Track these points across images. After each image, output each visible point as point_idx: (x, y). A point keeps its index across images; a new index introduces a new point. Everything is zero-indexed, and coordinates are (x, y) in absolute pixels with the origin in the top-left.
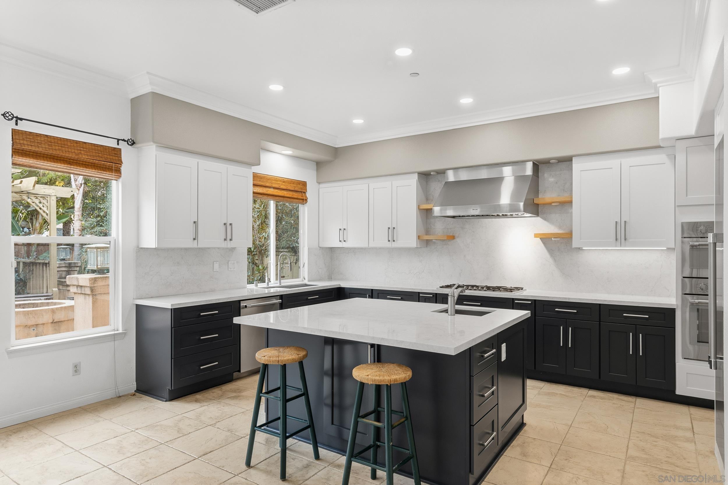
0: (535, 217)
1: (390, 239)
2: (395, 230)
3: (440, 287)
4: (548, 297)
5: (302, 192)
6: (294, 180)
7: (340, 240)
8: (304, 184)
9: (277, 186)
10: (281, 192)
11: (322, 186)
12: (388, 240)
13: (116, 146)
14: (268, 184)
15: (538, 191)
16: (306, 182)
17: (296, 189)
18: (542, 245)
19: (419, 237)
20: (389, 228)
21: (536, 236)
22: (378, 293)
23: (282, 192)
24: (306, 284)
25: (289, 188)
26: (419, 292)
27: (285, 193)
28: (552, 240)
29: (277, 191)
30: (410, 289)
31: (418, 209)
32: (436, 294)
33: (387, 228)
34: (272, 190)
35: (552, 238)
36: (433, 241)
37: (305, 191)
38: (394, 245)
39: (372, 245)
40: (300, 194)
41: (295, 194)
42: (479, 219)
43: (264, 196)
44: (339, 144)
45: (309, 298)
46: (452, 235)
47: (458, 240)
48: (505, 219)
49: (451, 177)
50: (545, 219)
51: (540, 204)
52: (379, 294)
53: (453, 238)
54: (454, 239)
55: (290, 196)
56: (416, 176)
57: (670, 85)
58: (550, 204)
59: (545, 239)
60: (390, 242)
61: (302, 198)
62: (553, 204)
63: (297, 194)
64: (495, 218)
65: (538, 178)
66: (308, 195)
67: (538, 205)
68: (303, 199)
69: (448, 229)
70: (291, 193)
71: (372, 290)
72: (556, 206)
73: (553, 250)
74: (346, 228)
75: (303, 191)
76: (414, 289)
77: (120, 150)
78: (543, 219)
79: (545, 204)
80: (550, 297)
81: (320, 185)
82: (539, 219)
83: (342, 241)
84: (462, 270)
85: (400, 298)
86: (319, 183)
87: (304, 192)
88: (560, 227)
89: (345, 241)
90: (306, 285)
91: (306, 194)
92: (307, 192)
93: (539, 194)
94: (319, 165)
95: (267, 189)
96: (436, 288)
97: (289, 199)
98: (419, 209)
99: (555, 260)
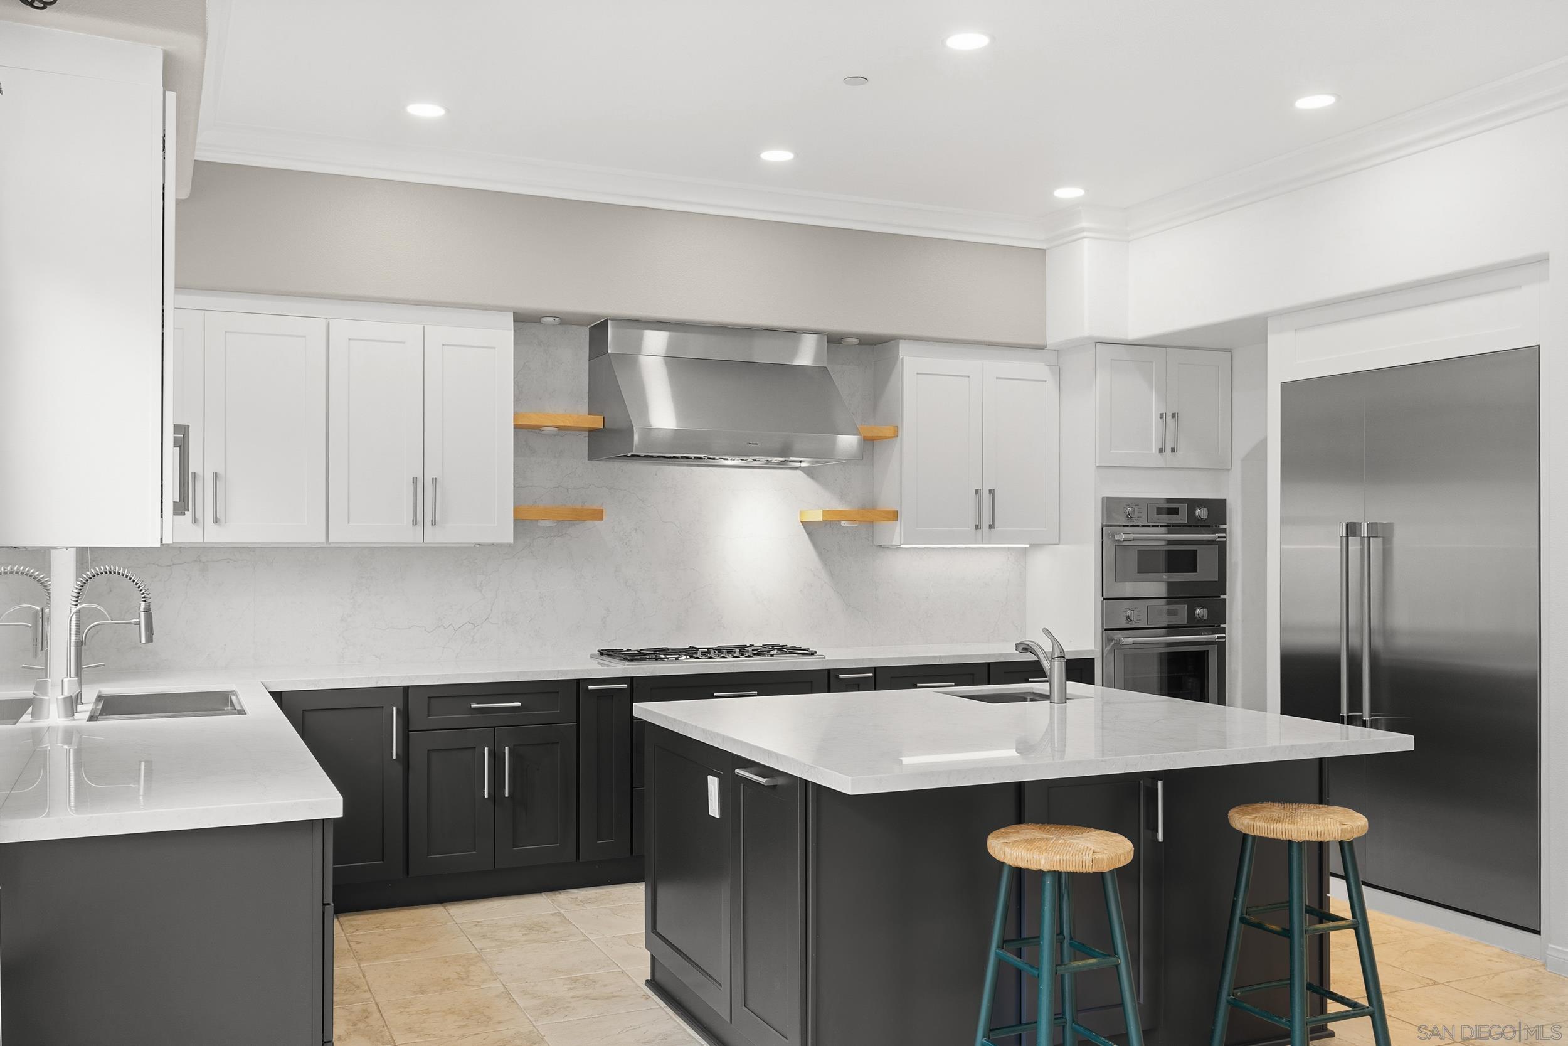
2: (438, 487)
12: (410, 520)
20: (416, 481)
26: (578, 680)
30: (550, 672)
31: (516, 423)
38: (435, 536)
52: (433, 700)
56: (510, 320)
57: (1099, 239)
60: (419, 526)
69: (567, 489)
71: (406, 689)
73: (828, 551)
83: (204, 519)
85: (519, 704)
89: (217, 521)
99: (832, 575)
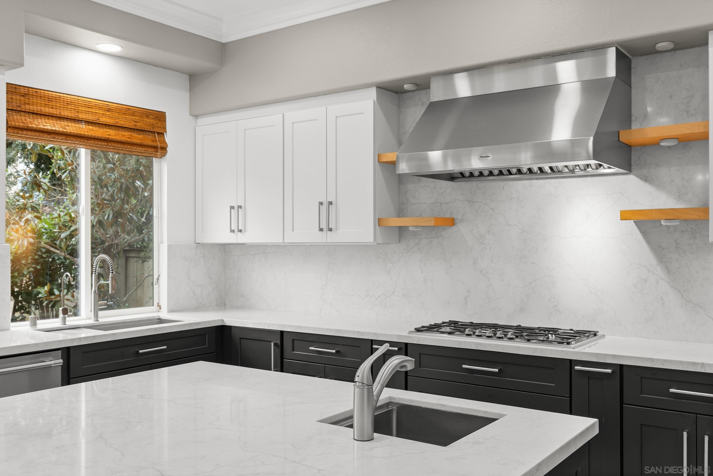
0: (622, 174)
1: (323, 226)
2: (332, 208)
3: (415, 329)
4: (652, 360)
5: (154, 132)
6: (134, 108)
7: (232, 229)
8: (160, 117)
9: (90, 118)
10: (101, 130)
11: (201, 121)
12: (317, 228)
14: (66, 113)
15: (630, 116)
16: (165, 113)
17: (140, 125)
18: (640, 236)
19: (379, 222)
20: (321, 204)
21: (625, 216)
22: (293, 340)
23: (105, 130)
24: (160, 319)
25: (122, 123)
26: (372, 340)
27: (111, 134)
28: (661, 224)
29: (91, 127)
30: (354, 332)
31: (378, 161)
32: (406, 344)
33: (317, 205)
34: (83, 126)
35: (662, 221)
36: (411, 229)
37: (160, 131)
39: (290, 238)
40: (150, 137)
41: (137, 136)
42: (505, 182)
43: (57, 137)
44: (229, 36)
45: (141, 351)
46: (449, 217)
47: (461, 229)
48: (558, 180)
50: (645, 179)
51: (635, 146)
52: (295, 341)
53: (452, 222)
54: (454, 225)
55: (124, 139)
56: (373, 93)
59: (647, 223)
60: (324, 233)
61: (154, 144)
62: (663, 144)
63: (141, 136)
64: (537, 179)
65: (630, 87)
66: (168, 138)
68: (156, 147)
69: (441, 203)
70: (127, 134)
71: (282, 332)
72: (669, 147)
73: (664, 249)
74: (243, 205)
75: (157, 131)
76: (363, 333)
78: (641, 179)
79: (644, 146)
80: (658, 360)
81: (198, 120)
82: (632, 177)
83: (236, 230)
84: (468, 291)
85: (334, 351)
86: (196, 116)
87: (159, 133)
88: (678, 197)
89: (240, 231)
90: (161, 321)
91: (164, 137)
92: (166, 132)
93: (632, 122)
95: (64, 123)
96: (407, 332)
97: (122, 146)
98: (381, 163)
99: (668, 271)
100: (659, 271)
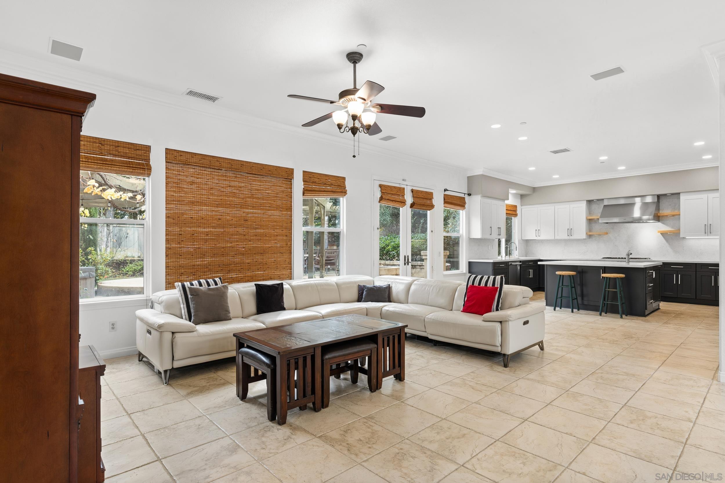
1: (569, 235)
2: (572, 230)
6: (512, 205)
7: (536, 235)
8: (516, 206)
11: (523, 207)
12: (567, 235)
13: (464, 197)
15: (660, 209)
17: (514, 209)
18: (662, 236)
19: (587, 233)
20: (568, 229)
21: (659, 232)
25: (511, 209)
27: (509, 212)
28: (667, 234)
36: (595, 235)
38: (572, 238)
39: (557, 237)
41: (513, 212)
44: (536, 186)
47: (610, 235)
49: (606, 203)
50: (663, 223)
51: (661, 216)
53: (607, 233)
58: (667, 216)
59: (664, 234)
61: (516, 214)
65: (660, 203)
67: (659, 216)
69: (604, 229)
72: (670, 216)
73: (668, 239)
74: (540, 229)
77: (465, 198)
79: (663, 216)
82: (660, 223)
88: (672, 227)
89: (539, 236)
92: (517, 211)
93: (661, 211)
94: (522, 196)
97: (511, 214)
98: (587, 219)
99: (669, 244)
100: (667, 244)
